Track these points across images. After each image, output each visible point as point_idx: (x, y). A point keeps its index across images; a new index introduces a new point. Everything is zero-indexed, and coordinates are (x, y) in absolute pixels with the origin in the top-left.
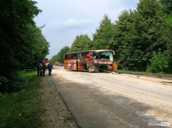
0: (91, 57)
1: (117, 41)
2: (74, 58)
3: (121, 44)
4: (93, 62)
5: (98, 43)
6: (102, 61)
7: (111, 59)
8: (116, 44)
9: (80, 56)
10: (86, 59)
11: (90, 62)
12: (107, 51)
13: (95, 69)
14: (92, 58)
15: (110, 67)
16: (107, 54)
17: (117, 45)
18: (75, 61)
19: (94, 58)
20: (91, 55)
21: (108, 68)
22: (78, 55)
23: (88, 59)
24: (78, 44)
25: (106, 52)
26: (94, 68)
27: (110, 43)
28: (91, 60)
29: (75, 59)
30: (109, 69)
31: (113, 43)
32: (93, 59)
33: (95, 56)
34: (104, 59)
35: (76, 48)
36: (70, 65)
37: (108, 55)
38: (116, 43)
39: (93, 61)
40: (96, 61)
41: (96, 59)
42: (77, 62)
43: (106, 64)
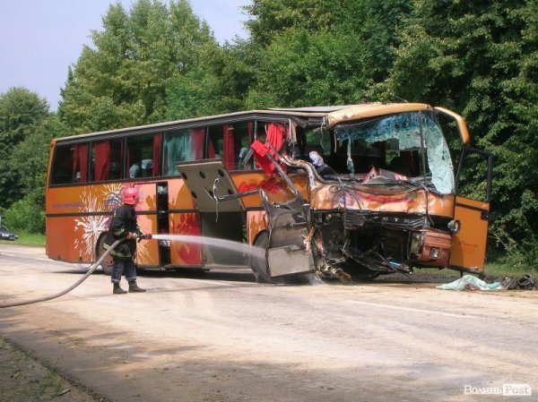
0: (287, 160)
1: (455, 43)
2: (134, 168)
3: (492, 61)
4: (300, 201)
5: (294, 60)
6: (373, 191)
7: (442, 174)
8: (448, 67)
9: (189, 154)
10: (239, 180)
11: (278, 199)
12: (409, 113)
13: (317, 256)
14: (291, 169)
15: (430, 237)
16: (407, 140)
17: (457, 72)
18: (148, 191)
19: (308, 166)
20: (286, 149)
21: (415, 246)
22: (169, 145)
23: (260, 178)
24: (122, 72)
25: (403, 121)
26: (307, 243)
27: (402, 53)
28: (283, 184)
29: (143, 176)
30: (426, 252)
31: (423, 57)
32: (305, 177)
33: (314, 155)
34: (386, 176)
35: (107, 101)
36: (96, 226)
37: (417, 143)
38: (447, 53)
39: (296, 189)
40: (323, 195)
41: (324, 175)
42: (162, 199)
43: (402, 215)
